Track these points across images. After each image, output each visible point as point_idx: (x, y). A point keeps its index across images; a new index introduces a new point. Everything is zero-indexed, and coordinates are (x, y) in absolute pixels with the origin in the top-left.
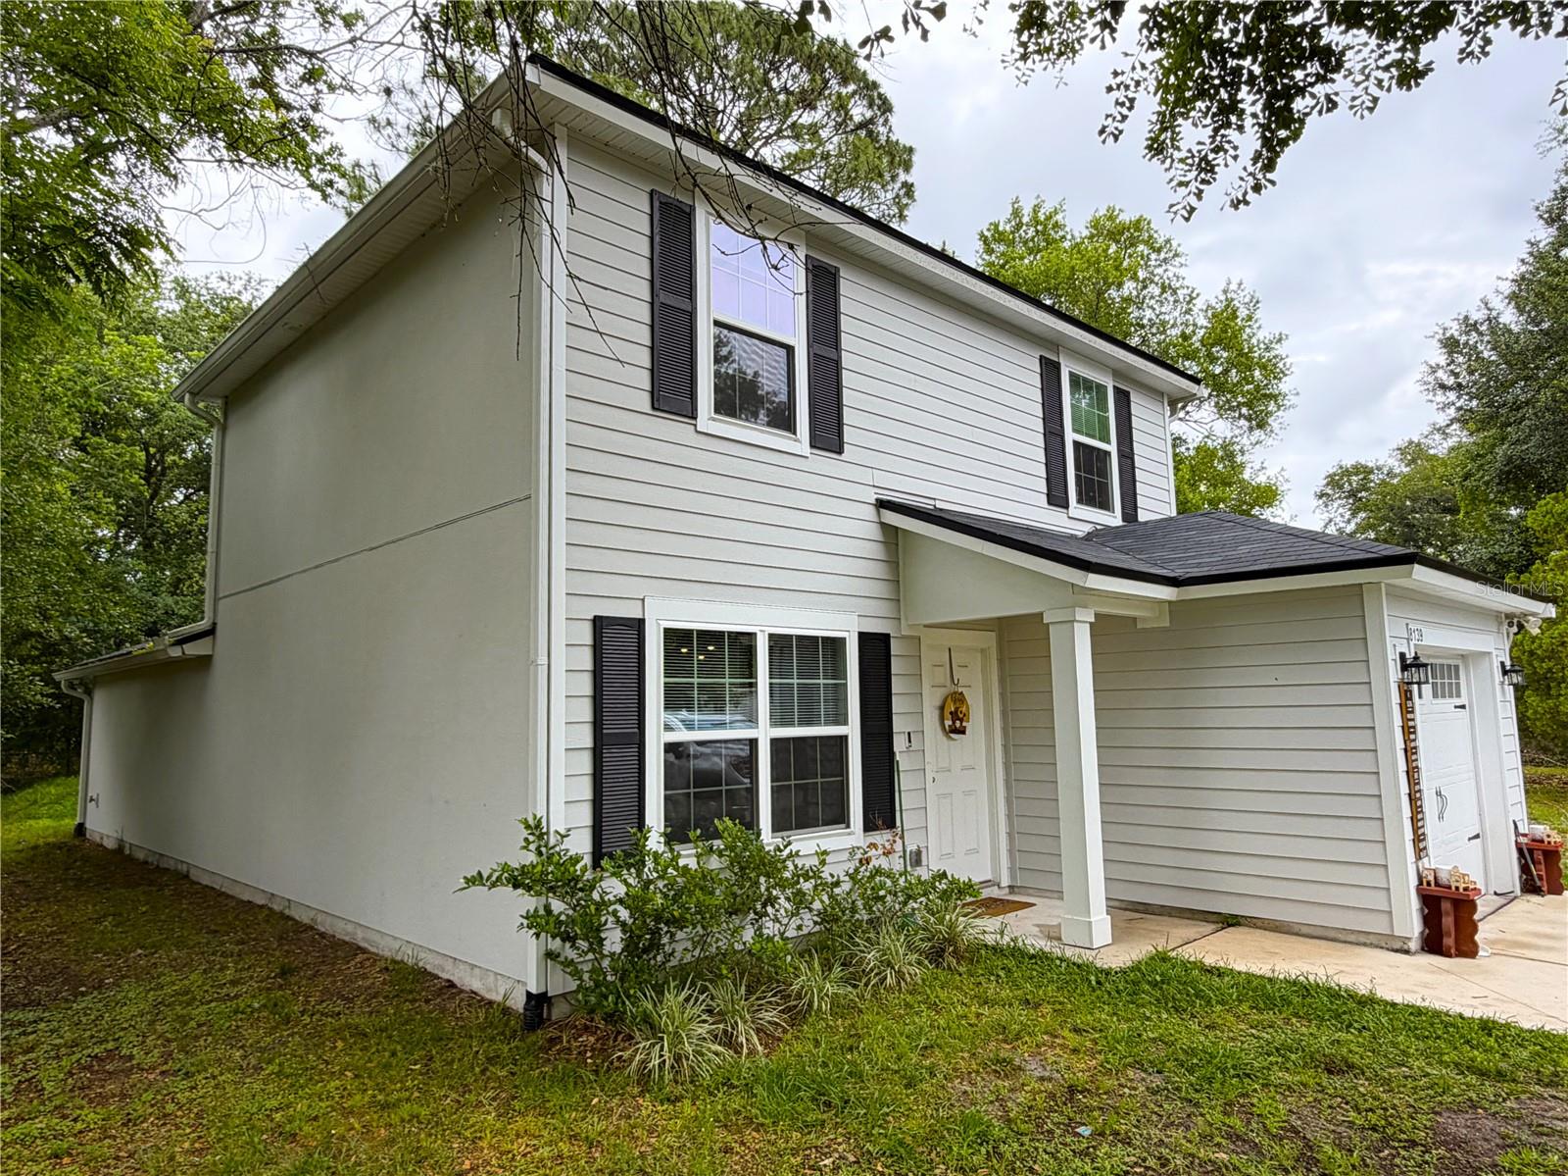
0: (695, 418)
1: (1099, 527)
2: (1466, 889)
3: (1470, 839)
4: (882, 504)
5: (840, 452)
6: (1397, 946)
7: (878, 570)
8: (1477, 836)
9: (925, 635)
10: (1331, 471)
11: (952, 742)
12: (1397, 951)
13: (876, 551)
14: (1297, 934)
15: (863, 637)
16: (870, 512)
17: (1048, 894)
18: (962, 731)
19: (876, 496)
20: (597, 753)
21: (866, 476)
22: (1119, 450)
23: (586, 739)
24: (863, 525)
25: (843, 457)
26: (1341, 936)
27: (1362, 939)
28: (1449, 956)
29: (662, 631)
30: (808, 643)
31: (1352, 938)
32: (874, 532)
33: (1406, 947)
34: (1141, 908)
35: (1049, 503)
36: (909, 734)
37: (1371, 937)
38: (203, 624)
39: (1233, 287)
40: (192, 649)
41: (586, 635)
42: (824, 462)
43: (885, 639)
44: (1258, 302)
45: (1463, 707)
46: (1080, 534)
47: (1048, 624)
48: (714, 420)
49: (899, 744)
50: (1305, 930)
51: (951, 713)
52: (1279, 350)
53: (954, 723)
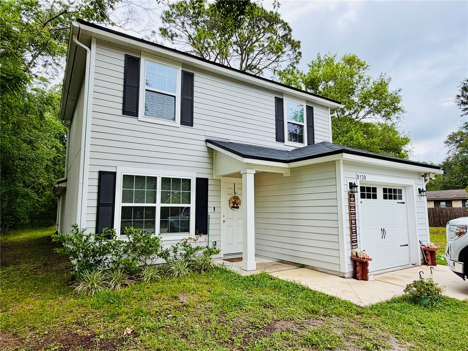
0: (138, 117)
1: (297, 148)
2: (363, 258)
3: (401, 246)
4: (207, 141)
5: (192, 125)
6: (342, 275)
7: (207, 160)
8: (407, 245)
9: (223, 179)
10: (450, 134)
11: (233, 211)
12: (341, 277)
13: (206, 155)
14: (318, 271)
15: (198, 179)
16: (204, 143)
17: (262, 257)
18: (238, 208)
19: (206, 139)
20: (98, 207)
21: (202, 133)
22: (307, 125)
23: (95, 203)
24: (202, 147)
25: (193, 127)
26: (328, 272)
27: (333, 273)
28: (358, 279)
29: (123, 176)
30: (176, 181)
31: (331, 272)
32: (205, 149)
33: (344, 276)
34: (282, 261)
35: (276, 141)
36: (214, 208)
37: (336, 272)
38: (63, 179)
39: (383, 75)
40: (61, 185)
41: (96, 176)
42: (186, 129)
43: (206, 180)
44: (391, 79)
45: (404, 203)
46: (290, 150)
47: (242, 174)
48: (145, 117)
49: (210, 210)
50: (320, 270)
51: (233, 202)
52: (400, 94)
53: (234, 205)
